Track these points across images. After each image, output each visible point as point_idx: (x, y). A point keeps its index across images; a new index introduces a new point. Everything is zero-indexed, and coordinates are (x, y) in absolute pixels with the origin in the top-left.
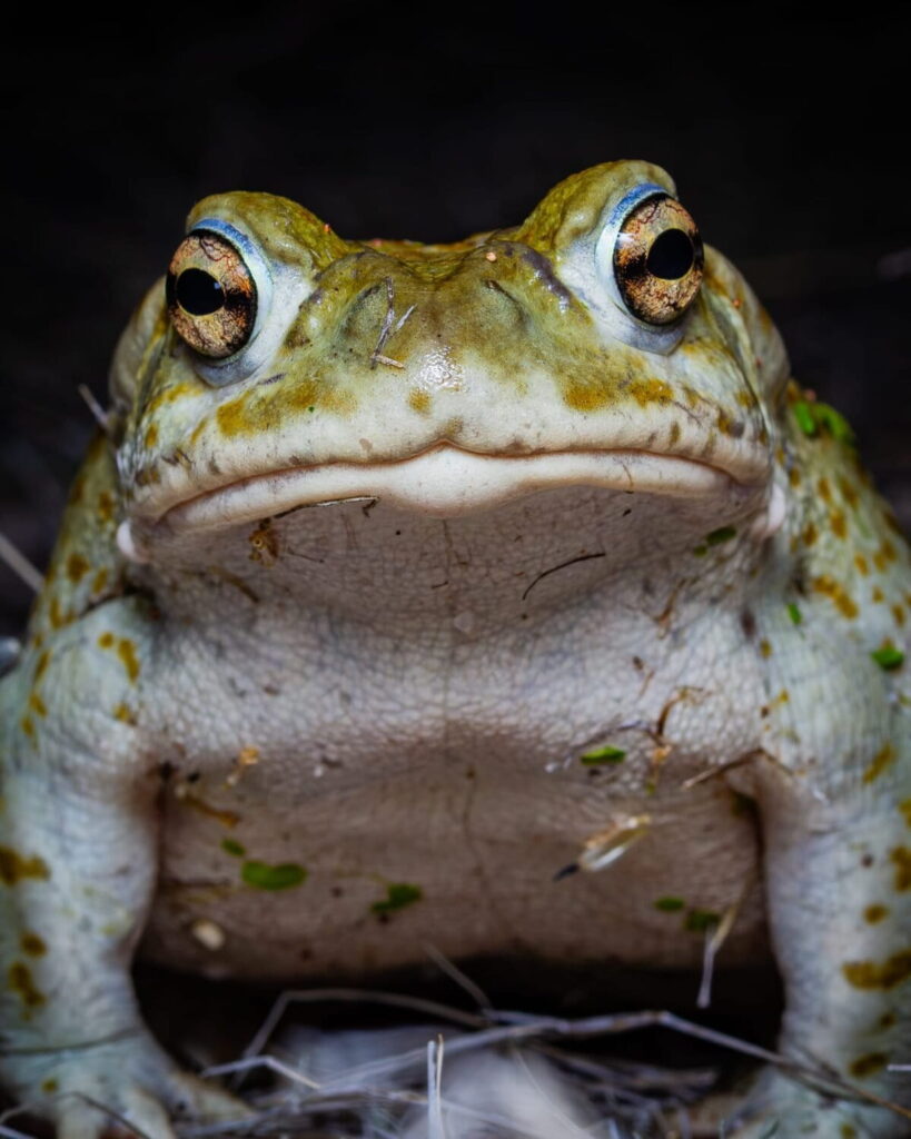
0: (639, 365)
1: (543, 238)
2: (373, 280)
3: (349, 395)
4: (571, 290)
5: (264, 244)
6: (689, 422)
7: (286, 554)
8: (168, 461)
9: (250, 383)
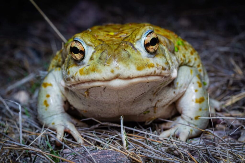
0: (149, 61)
1: (132, 40)
2: (104, 50)
3: (101, 70)
4: (137, 49)
5: (86, 43)
6: (157, 70)
7: (90, 96)
8: (71, 78)
9: (84, 66)
